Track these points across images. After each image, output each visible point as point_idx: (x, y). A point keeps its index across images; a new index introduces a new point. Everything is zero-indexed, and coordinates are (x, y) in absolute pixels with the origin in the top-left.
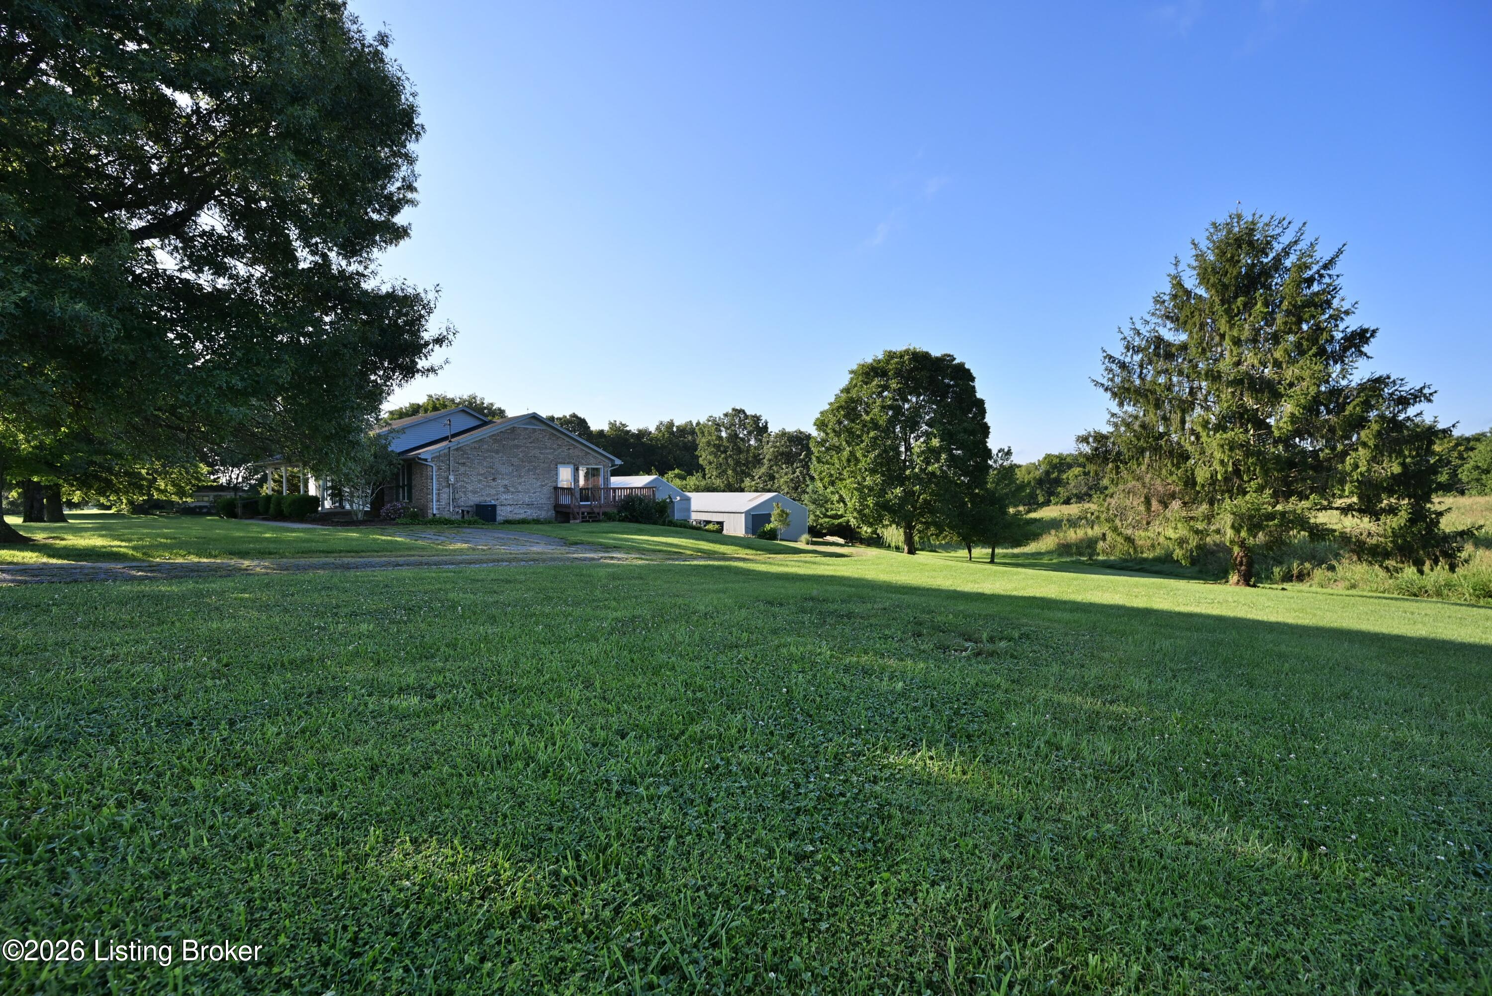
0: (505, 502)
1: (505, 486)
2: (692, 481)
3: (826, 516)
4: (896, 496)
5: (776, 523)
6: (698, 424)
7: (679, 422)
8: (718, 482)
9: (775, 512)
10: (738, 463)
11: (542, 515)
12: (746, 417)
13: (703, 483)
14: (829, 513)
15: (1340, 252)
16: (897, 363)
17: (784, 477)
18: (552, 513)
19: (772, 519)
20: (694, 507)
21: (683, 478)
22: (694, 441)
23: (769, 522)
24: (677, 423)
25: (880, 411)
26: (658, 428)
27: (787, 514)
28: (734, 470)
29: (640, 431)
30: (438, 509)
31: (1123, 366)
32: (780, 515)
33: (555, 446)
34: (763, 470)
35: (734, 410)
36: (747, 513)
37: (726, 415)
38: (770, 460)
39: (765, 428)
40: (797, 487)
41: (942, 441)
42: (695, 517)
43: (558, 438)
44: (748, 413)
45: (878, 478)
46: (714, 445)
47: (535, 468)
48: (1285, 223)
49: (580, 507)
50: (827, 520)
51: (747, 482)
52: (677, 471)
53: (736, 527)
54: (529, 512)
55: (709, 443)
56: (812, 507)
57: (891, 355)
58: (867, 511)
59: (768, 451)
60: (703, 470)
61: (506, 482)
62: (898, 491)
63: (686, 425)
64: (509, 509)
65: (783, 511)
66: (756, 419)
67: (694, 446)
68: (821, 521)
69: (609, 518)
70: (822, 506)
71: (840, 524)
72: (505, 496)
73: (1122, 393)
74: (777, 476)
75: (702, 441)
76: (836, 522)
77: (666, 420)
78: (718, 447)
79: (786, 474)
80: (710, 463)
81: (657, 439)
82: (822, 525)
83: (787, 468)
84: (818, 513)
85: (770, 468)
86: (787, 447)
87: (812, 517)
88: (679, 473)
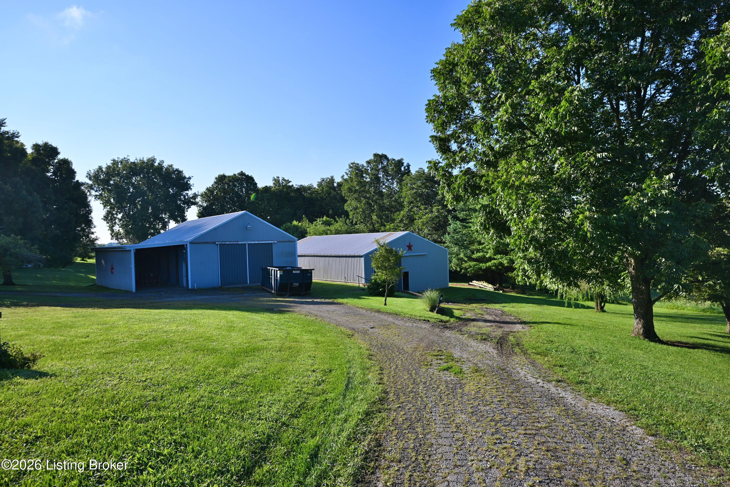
3: (470, 259)
21: (329, 224)
35: (376, 155)
36: (368, 256)
37: (369, 161)
39: (407, 170)
44: (390, 157)
50: (472, 263)
52: (325, 219)
56: (455, 249)
66: (398, 163)
68: (465, 265)
70: (466, 248)
71: (489, 268)
76: (483, 266)
81: (318, 193)
82: (466, 269)
83: (426, 209)
84: (462, 255)
85: (410, 211)
86: (426, 187)
87: (454, 260)
88: (326, 221)
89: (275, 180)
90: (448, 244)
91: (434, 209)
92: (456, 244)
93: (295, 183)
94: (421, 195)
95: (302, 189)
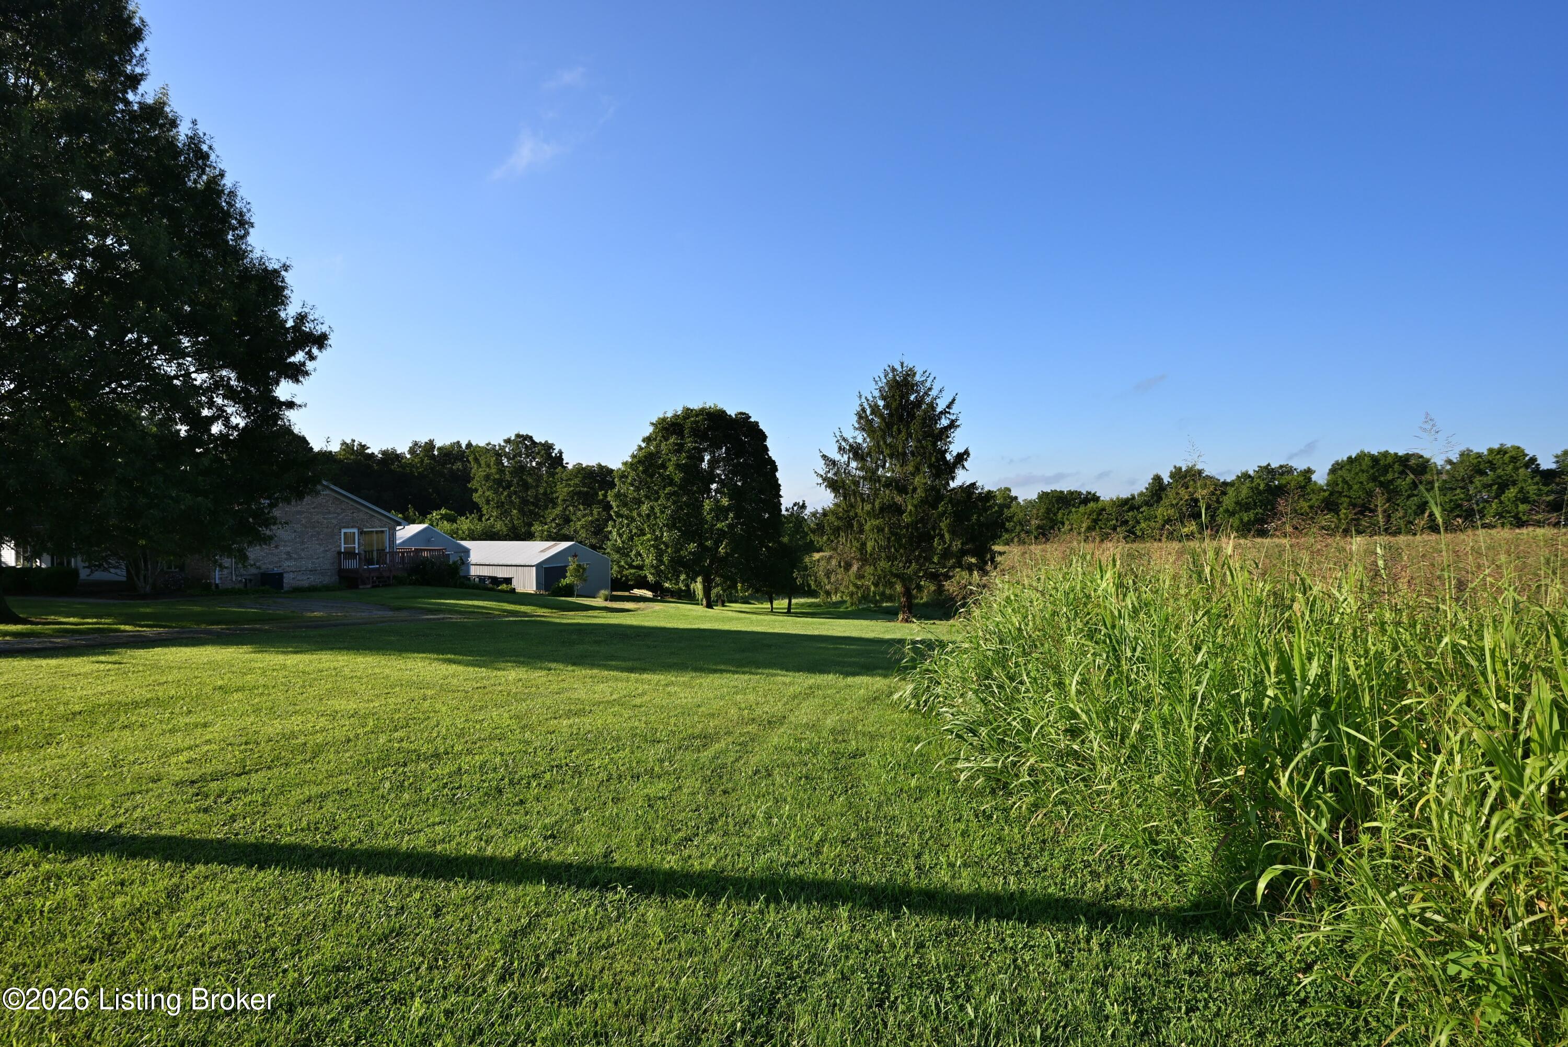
0: (288, 569)
1: (288, 553)
2: (465, 524)
3: (631, 567)
4: (690, 553)
5: (572, 579)
6: (469, 445)
7: (442, 441)
8: (499, 526)
9: (572, 567)
10: (525, 502)
11: (326, 580)
12: (534, 443)
13: (479, 527)
14: (634, 564)
15: (954, 400)
16: (692, 423)
17: (581, 520)
18: (335, 578)
19: (568, 574)
20: (473, 558)
21: (452, 520)
22: (465, 468)
23: (565, 577)
24: (438, 443)
25: (675, 469)
26: (412, 451)
27: (584, 569)
28: (521, 511)
29: (384, 453)
30: (220, 579)
31: (834, 463)
32: (577, 570)
33: (339, 511)
34: (558, 510)
35: (518, 436)
36: (539, 566)
37: (508, 441)
38: (564, 500)
39: (559, 458)
40: (598, 530)
41: (731, 499)
42: (474, 571)
43: (342, 502)
44: (537, 440)
45: (676, 533)
46: (494, 480)
47: (318, 533)
48: (927, 374)
49: (370, 571)
50: (633, 571)
51: (536, 528)
52: (443, 511)
53: (526, 583)
54: (312, 578)
55: (487, 477)
56: (616, 556)
57: (688, 412)
58: (662, 567)
59: (562, 491)
60: (479, 510)
61: (288, 549)
62: (692, 546)
63: (452, 445)
64: (292, 575)
65: (579, 566)
66: (548, 447)
67: (466, 477)
68: (625, 572)
69: (400, 582)
70: (627, 555)
72: (288, 563)
73: (833, 485)
74: (574, 518)
75: (478, 473)
77: (423, 439)
78: (499, 482)
79: (584, 516)
80: (488, 502)
81: (411, 465)
82: (627, 576)
83: (585, 509)
84: (622, 563)
85: (565, 509)
86: (584, 485)
87: (615, 568)
88: (446, 514)
89: (344, 443)
90: (608, 550)
91: (595, 512)
92: (618, 552)
93: (375, 448)
94: (580, 493)
95: (391, 457)
